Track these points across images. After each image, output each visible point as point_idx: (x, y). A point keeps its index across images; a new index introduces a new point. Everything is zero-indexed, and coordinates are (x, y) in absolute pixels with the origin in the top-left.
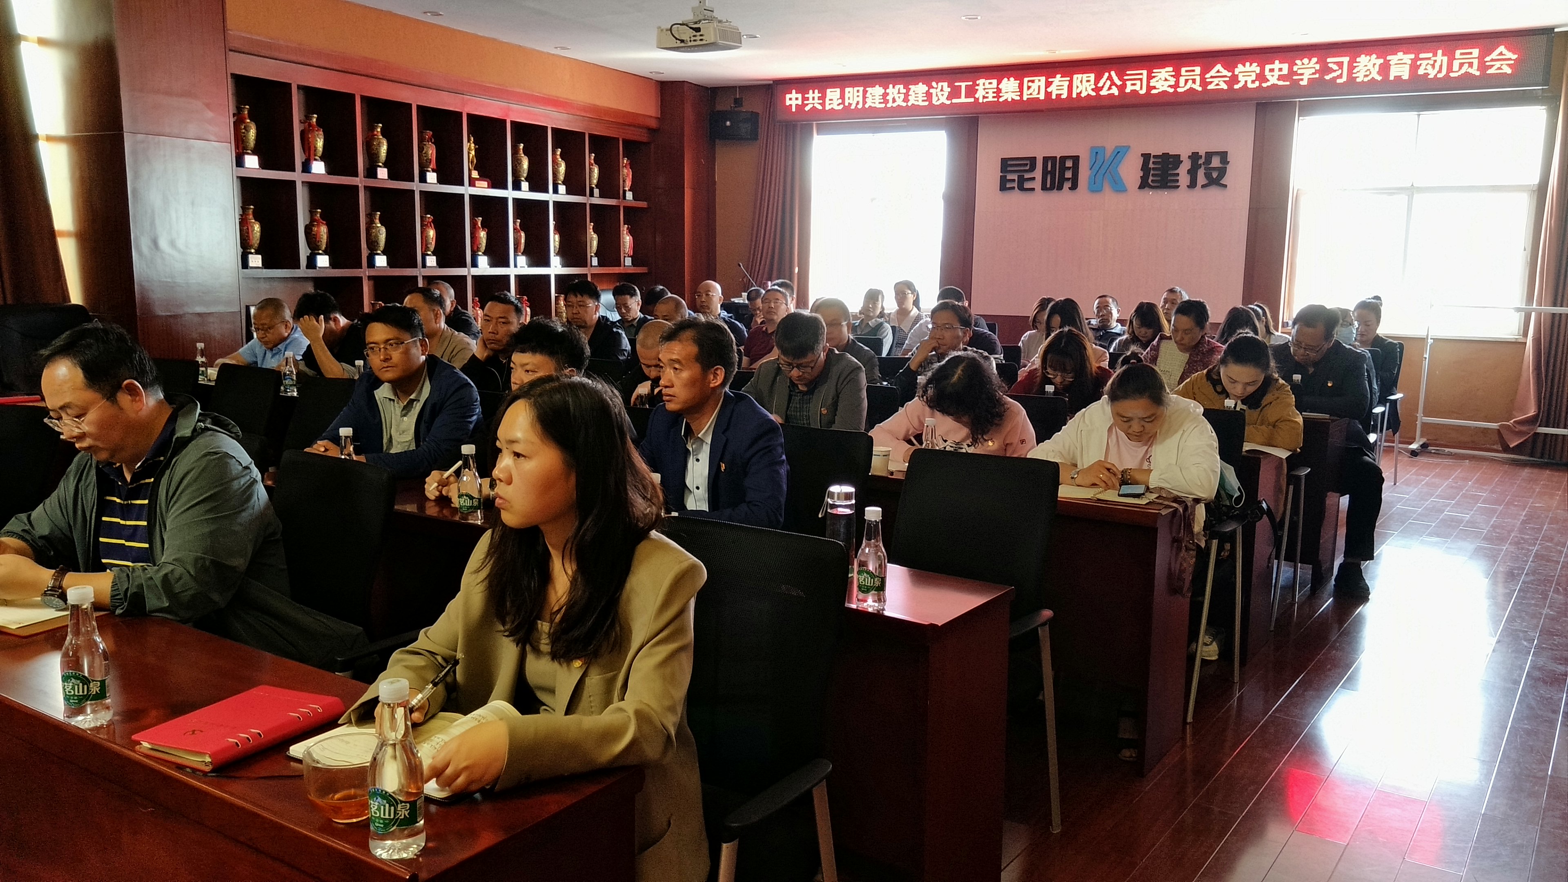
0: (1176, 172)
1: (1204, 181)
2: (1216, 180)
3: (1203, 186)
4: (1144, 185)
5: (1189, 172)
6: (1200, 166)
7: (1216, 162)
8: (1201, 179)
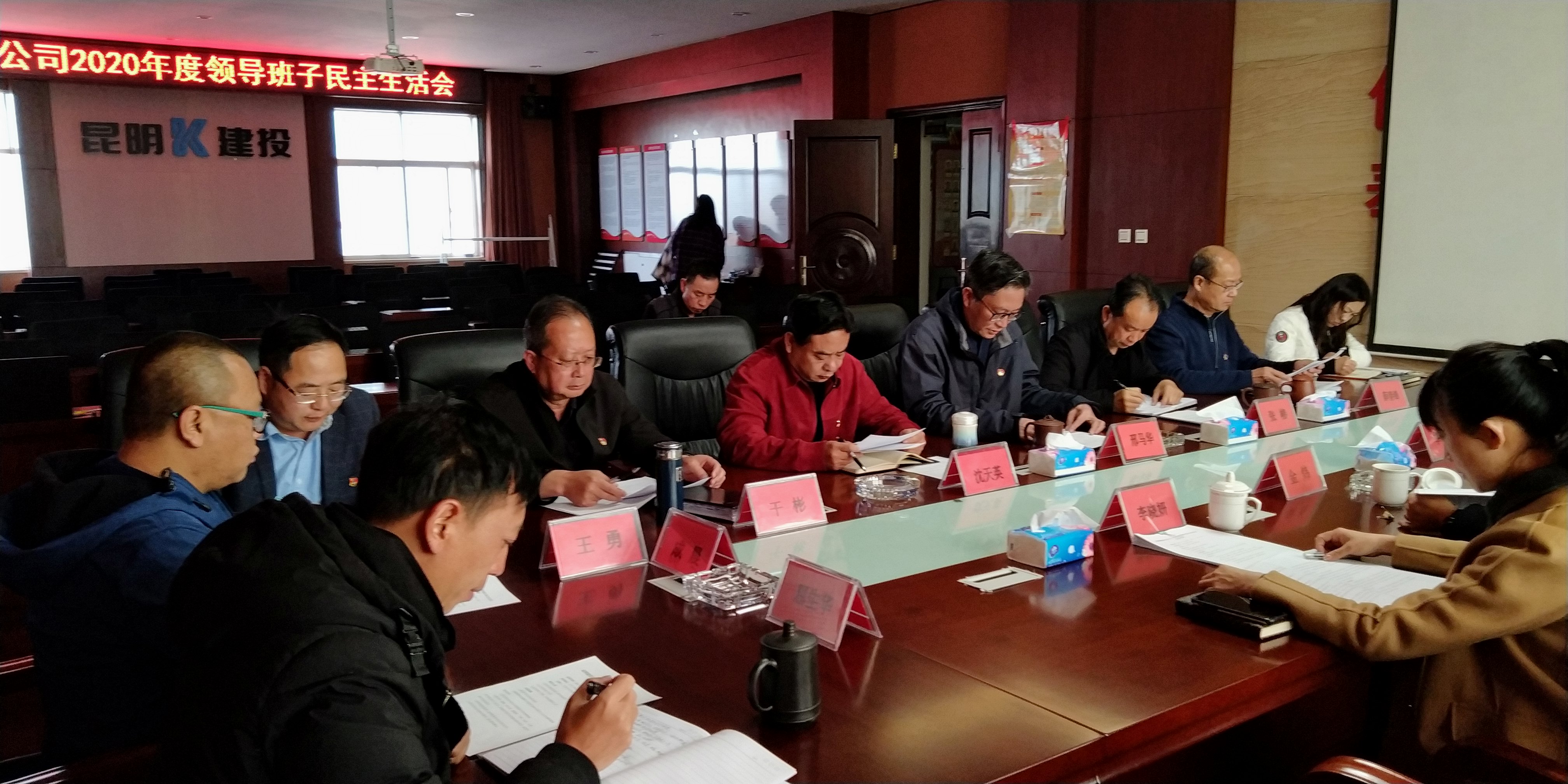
0: (248, 143)
1: (274, 152)
2: (282, 150)
3: (272, 156)
4: (223, 152)
5: (260, 144)
6: (267, 140)
7: (279, 138)
8: (270, 151)
